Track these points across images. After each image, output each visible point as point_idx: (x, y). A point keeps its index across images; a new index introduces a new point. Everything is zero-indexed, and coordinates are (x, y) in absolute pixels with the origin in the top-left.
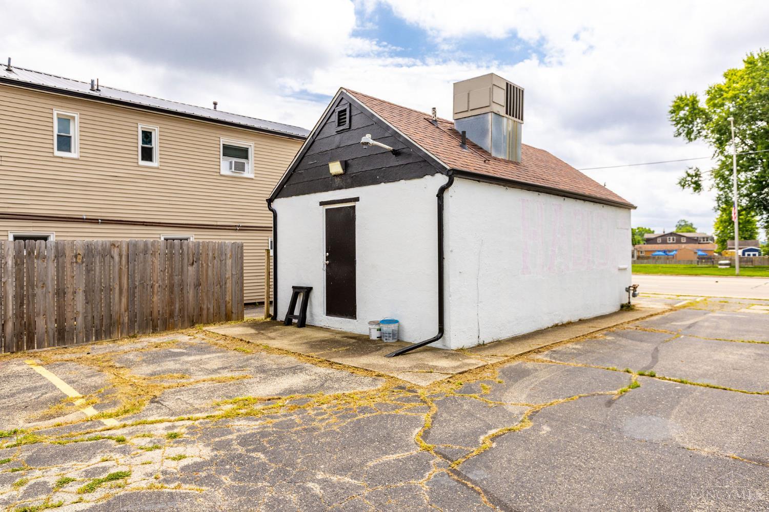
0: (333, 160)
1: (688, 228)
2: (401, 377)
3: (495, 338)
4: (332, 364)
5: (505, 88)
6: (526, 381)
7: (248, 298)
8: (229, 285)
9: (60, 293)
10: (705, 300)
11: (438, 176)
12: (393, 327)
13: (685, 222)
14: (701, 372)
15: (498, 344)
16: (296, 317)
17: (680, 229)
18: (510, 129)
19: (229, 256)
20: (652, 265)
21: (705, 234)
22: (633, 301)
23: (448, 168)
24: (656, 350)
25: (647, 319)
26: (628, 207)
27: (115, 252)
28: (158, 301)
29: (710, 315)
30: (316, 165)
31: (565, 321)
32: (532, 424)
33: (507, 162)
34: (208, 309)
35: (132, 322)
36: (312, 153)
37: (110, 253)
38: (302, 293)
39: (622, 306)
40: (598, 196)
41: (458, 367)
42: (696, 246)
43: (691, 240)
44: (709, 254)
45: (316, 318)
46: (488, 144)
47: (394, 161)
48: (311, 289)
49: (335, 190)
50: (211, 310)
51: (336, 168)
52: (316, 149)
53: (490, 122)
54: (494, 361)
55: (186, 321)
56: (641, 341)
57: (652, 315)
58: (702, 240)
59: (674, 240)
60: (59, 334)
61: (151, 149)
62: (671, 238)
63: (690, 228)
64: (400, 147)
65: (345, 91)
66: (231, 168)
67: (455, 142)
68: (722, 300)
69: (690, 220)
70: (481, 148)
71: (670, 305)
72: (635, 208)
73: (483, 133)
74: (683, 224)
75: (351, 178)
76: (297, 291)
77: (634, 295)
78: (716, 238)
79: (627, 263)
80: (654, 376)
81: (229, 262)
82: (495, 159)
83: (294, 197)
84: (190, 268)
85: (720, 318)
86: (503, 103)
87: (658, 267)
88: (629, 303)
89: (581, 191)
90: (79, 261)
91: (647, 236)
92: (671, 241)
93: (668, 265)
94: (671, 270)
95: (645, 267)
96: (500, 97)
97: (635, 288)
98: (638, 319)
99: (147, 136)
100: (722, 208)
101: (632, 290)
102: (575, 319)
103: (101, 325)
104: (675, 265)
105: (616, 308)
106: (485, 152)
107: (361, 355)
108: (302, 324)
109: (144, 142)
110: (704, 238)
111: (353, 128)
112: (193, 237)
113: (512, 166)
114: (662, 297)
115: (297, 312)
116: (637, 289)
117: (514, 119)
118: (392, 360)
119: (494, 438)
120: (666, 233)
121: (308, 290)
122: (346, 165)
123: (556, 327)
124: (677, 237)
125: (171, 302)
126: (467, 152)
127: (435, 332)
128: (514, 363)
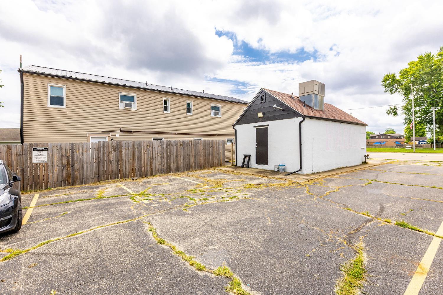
0: (259, 112)
1: (391, 131)
2: (293, 180)
3: (318, 172)
4: (268, 177)
5: (318, 85)
6: (333, 182)
7: (226, 160)
8: (221, 154)
9: (177, 156)
10: (398, 161)
11: (299, 118)
12: (283, 167)
13: (390, 129)
14: (393, 180)
15: (319, 173)
16: (245, 165)
17: (388, 132)
18: (320, 99)
19: (221, 144)
20: (374, 148)
21: (400, 134)
22: (367, 161)
23: (303, 115)
24: (377, 175)
25: (373, 167)
26: (365, 125)
27: (190, 144)
28: (202, 159)
29: (399, 166)
30: (252, 114)
31: (341, 167)
32: (339, 190)
33: (320, 111)
34: (215, 162)
35: (195, 165)
36: (250, 110)
37: (189, 144)
38: (247, 157)
39: (363, 163)
40: (353, 121)
41: (310, 178)
42: (396, 140)
43: (393, 137)
44: (402, 143)
45: (252, 165)
46: (312, 105)
47: (282, 113)
48: (251, 155)
49: (260, 122)
50: (216, 163)
51: (260, 115)
52: (252, 108)
53: (313, 97)
54: (321, 177)
55: (209, 166)
56: (371, 173)
57: (375, 166)
58: (398, 137)
59: (384, 137)
60: (177, 169)
61: (190, 109)
62: (383, 136)
63: (393, 131)
64: (285, 108)
65: (263, 89)
66: (214, 114)
67: (301, 105)
68: (405, 161)
69: (392, 128)
70: (310, 106)
71: (382, 162)
72: (368, 125)
73: (311, 101)
74: (389, 130)
75: (266, 118)
76: (245, 156)
77: (368, 158)
78: (405, 136)
79: (365, 146)
80: (377, 181)
81: (221, 147)
82: (315, 110)
83: (243, 125)
84: (210, 149)
85: (403, 167)
86: (318, 90)
87: (377, 149)
88: (366, 161)
89: (347, 120)
90: (181, 146)
91: (371, 135)
92: (383, 138)
93: (381, 148)
94: (383, 150)
95: (371, 149)
96: (316, 88)
97: (368, 155)
98: (369, 167)
99: (189, 104)
100: (407, 123)
101: (367, 157)
102: (345, 166)
103: (187, 166)
104: (385, 148)
105: (361, 163)
106: (311, 108)
107: (276, 175)
108: (248, 167)
109: (188, 107)
110: (399, 136)
111: (266, 102)
112: (203, 138)
113: (321, 112)
114: (379, 160)
115: (246, 163)
116: (369, 156)
117: (321, 95)
118: (287, 176)
119: (329, 193)
120: (380, 134)
121: (250, 156)
122: (264, 114)
123: (338, 169)
124: (386, 136)
125: (205, 160)
126: (306, 108)
127: (299, 169)
128: (327, 178)
